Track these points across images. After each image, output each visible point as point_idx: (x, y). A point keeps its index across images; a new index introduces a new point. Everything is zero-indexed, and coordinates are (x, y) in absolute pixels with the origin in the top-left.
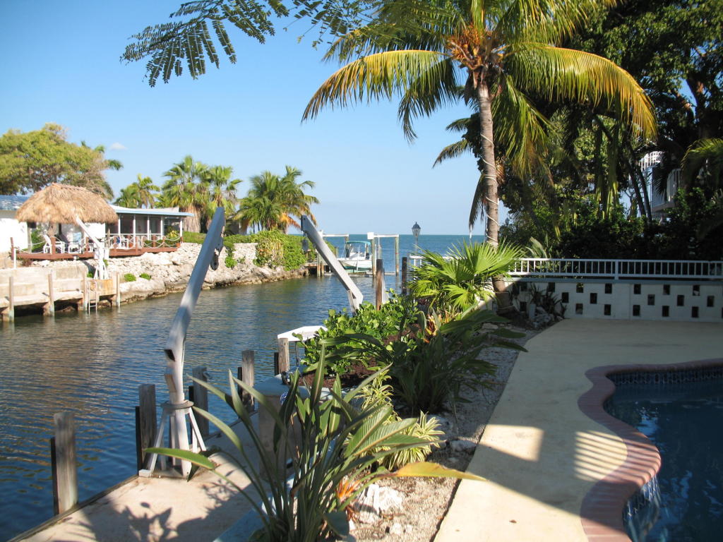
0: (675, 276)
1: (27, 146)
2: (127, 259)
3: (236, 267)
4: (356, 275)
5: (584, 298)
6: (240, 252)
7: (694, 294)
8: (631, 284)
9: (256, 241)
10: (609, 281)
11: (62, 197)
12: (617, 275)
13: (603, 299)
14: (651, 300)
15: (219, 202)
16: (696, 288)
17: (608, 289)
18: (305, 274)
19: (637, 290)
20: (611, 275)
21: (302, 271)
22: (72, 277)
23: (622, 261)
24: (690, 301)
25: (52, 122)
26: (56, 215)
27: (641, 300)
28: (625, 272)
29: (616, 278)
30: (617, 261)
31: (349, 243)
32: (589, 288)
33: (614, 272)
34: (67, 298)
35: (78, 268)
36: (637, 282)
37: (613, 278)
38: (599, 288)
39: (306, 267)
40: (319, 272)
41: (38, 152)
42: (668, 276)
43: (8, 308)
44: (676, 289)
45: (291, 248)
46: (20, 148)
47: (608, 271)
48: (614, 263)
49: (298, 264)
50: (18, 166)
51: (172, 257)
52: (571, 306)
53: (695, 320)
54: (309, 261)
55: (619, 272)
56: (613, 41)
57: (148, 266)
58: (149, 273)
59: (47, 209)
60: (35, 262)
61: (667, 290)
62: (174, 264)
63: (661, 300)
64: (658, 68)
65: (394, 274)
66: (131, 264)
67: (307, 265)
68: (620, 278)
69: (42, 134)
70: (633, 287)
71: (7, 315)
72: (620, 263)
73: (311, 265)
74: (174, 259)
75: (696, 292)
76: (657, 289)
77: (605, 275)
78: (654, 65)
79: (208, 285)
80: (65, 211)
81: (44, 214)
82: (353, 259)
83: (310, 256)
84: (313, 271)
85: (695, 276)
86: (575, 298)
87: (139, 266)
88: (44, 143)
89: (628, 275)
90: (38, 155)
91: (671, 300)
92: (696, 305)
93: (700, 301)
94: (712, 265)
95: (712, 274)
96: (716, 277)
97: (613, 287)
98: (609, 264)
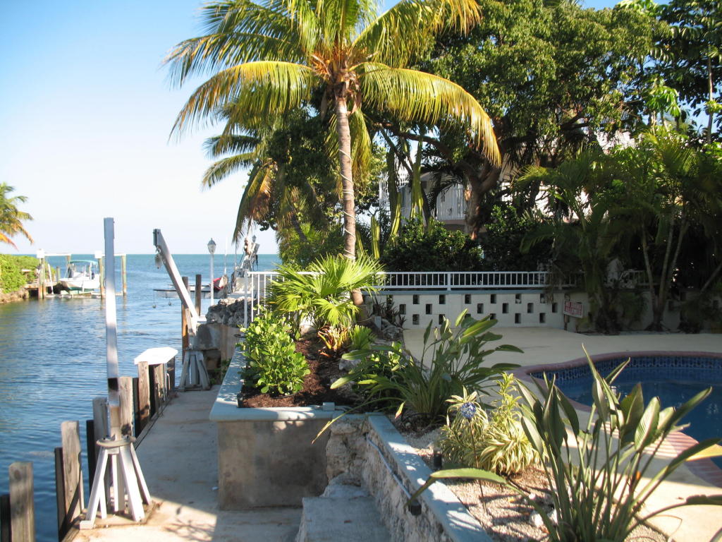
0: (500, 286)
4: (82, 297)
5: (420, 309)
7: (516, 302)
8: (462, 294)
10: (442, 292)
12: (449, 286)
13: (437, 309)
14: (480, 308)
16: (518, 297)
17: (442, 301)
18: (24, 297)
19: (468, 301)
20: (444, 286)
21: (22, 293)
23: (454, 273)
24: (514, 308)
27: (472, 309)
28: (456, 283)
29: (449, 289)
30: (449, 273)
31: (71, 263)
32: (425, 299)
33: (446, 284)
36: (468, 292)
37: (446, 289)
38: (433, 299)
39: (26, 289)
40: (40, 294)
42: (494, 286)
44: (501, 298)
45: (9, 268)
47: (442, 284)
48: (446, 275)
49: (18, 286)
52: (408, 316)
53: (518, 325)
54: (29, 283)
55: (452, 284)
61: (493, 300)
63: (489, 308)
64: (485, 97)
65: (122, 294)
67: (27, 286)
68: (452, 289)
70: (464, 296)
72: (452, 275)
73: (32, 286)
75: (518, 300)
76: (485, 298)
77: (439, 286)
78: (481, 93)
82: (78, 279)
83: (29, 276)
84: (34, 293)
85: (517, 286)
86: (412, 309)
89: (459, 286)
91: (496, 309)
92: (518, 312)
93: (522, 308)
94: (531, 275)
95: (531, 283)
96: (534, 286)
97: (447, 298)
98: (442, 276)
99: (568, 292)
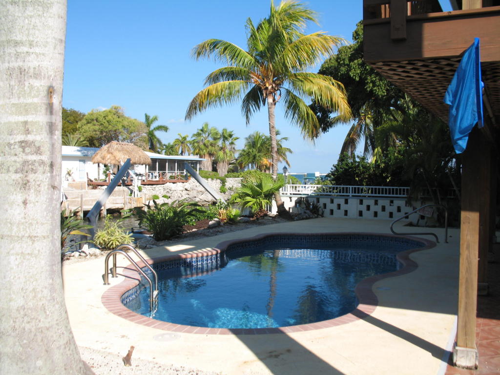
0: (381, 195)
1: (101, 119)
2: (154, 186)
3: (227, 193)
5: (334, 206)
6: (230, 184)
7: (390, 205)
8: (358, 199)
9: (242, 177)
10: (346, 198)
11: (117, 149)
12: (351, 194)
13: (344, 207)
14: (368, 208)
15: (225, 152)
16: (392, 202)
17: (346, 202)
19: (361, 202)
20: (348, 194)
22: (120, 196)
23: (354, 187)
24: (389, 209)
25: (116, 105)
26: (113, 159)
27: (363, 208)
28: (355, 192)
29: (351, 196)
30: (351, 187)
31: (306, 179)
32: (337, 201)
33: (349, 193)
34: (114, 208)
35: (124, 190)
36: (361, 198)
37: (349, 196)
38: (342, 201)
41: (106, 122)
42: (377, 195)
43: (80, 212)
44: (381, 202)
46: (97, 120)
47: (347, 192)
48: (349, 188)
50: (95, 131)
51: (185, 185)
52: (327, 211)
53: (391, 219)
55: (352, 193)
56: (354, 68)
57: (168, 190)
58: (168, 195)
59: (109, 156)
60: (100, 187)
61: (376, 203)
62: (186, 190)
63: (373, 208)
66: (157, 189)
68: (353, 196)
69: (110, 112)
70: (359, 201)
71: (80, 215)
72: (352, 188)
74: (186, 187)
75: (392, 204)
76: (371, 202)
77: (345, 194)
79: (207, 203)
80: (118, 157)
81: (106, 159)
85: (391, 195)
86: (330, 206)
87: (162, 191)
88: (110, 117)
89: (357, 194)
90: (106, 124)
91: (378, 208)
92: (391, 211)
93: (393, 209)
94: (400, 189)
95: (400, 194)
96: (402, 196)
97: (349, 201)
98: (347, 188)
99: (424, 200)
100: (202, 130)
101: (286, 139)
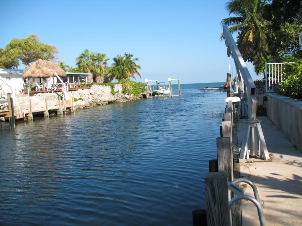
1: (23, 44)
2: (73, 92)
3: (115, 95)
4: (163, 97)
6: (116, 88)
9: (121, 83)
11: (44, 64)
15: (101, 69)
18: (141, 98)
21: (140, 96)
22: (52, 100)
25: (33, 34)
26: (41, 73)
34: (53, 109)
35: (54, 96)
39: (142, 95)
40: (147, 96)
41: (28, 46)
43: (30, 114)
45: (135, 86)
46: (20, 45)
49: (139, 93)
50: (20, 53)
51: (90, 91)
57: (81, 95)
58: (82, 98)
59: (37, 70)
60: (36, 94)
62: (91, 94)
65: (179, 96)
66: (75, 94)
67: (142, 93)
69: (29, 39)
71: (30, 117)
73: (144, 93)
74: (91, 92)
79: (105, 103)
80: (46, 71)
81: (36, 73)
82: (161, 90)
83: (142, 90)
84: (145, 96)
87: (78, 95)
88: (30, 43)
90: (28, 48)
100: (83, 55)
101: (137, 59)
